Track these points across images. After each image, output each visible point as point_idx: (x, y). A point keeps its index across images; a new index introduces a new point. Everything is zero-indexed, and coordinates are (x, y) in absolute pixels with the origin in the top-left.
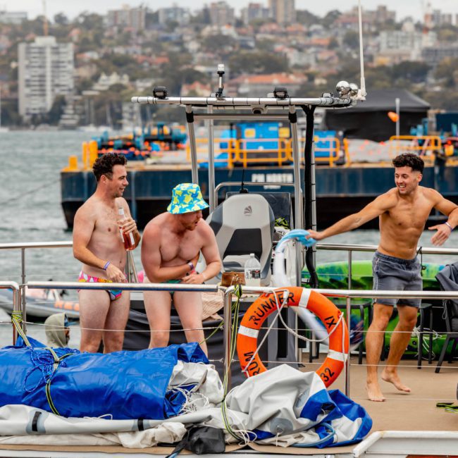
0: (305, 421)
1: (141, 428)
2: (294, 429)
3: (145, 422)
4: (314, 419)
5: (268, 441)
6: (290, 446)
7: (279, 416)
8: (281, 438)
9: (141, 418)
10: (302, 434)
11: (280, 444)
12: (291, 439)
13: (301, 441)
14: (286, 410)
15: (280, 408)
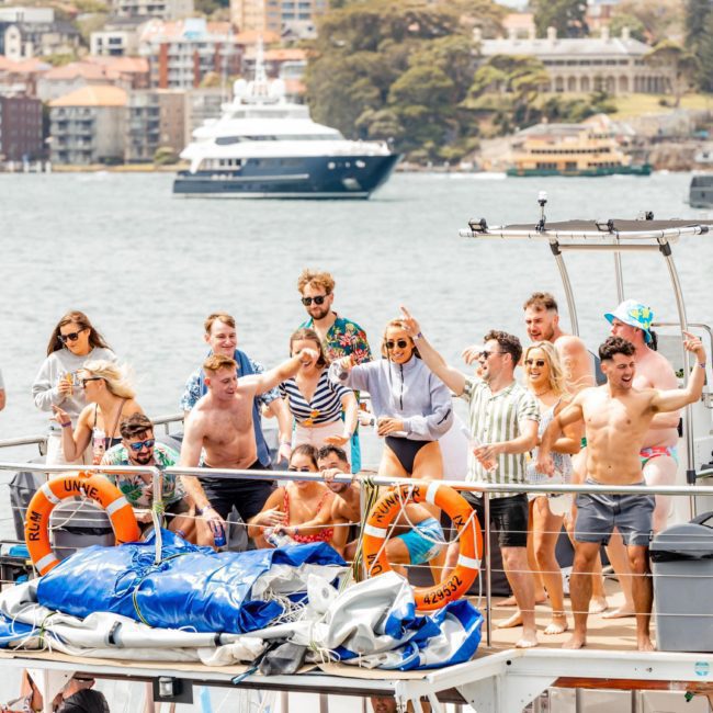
0: (387, 639)
1: (218, 642)
2: (376, 648)
3: (223, 635)
4: (399, 636)
5: (353, 661)
6: (376, 668)
7: (357, 634)
8: (365, 658)
9: (221, 631)
10: (387, 654)
11: (365, 665)
12: (374, 660)
13: (386, 663)
14: (362, 626)
15: (357, 625)
